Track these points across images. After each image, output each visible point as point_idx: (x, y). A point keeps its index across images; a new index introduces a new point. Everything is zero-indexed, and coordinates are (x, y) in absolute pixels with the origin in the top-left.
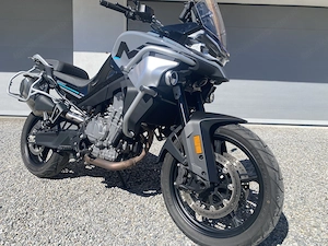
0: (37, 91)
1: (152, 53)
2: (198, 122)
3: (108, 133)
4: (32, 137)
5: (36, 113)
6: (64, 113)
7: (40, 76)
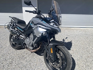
0: (12, 29)
1: (40, 27)
2: (52, 44)
3: (30, 43)
4: (12, 40)
5: (12, 35)
6: (19, 35)
7: (12, 24)
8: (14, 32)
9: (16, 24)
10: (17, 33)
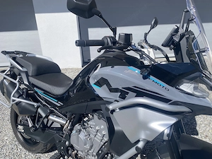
4: (20, 127)
6: (47, 117)
7: (16, 82)
8: (28, 106)
9: (31, 79)
10: (39, 110)
